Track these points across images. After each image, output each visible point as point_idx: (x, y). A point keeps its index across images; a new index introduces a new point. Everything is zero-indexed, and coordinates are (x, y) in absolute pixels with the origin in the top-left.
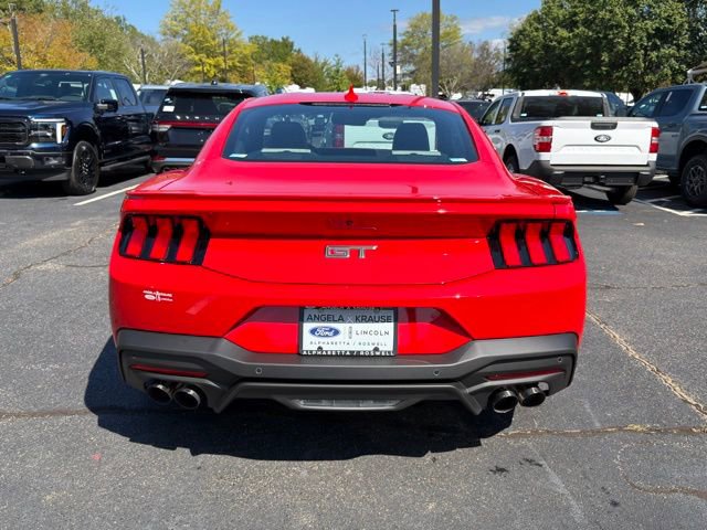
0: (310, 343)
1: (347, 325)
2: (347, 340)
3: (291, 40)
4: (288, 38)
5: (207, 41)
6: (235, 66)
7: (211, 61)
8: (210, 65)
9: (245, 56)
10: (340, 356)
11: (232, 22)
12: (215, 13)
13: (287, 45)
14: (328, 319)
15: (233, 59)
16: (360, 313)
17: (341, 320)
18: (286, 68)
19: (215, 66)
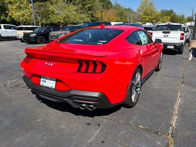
0: (42, 83)
1: (48, 80)
2: (47, 84)
3: (173, 10)
4: (172, 10)
5: (148, 12)
6: (154, 18)
7: (148, 17)
8: (148, 18)
9: (157, 15)
10: (45, 87)
11: (155, 7)
12: (151, 5)
13: (172, 11)
14: (45, 79)
15: (154, 16)
16: (50, 78)
17: (47, 79)
18: (169, 18)
19: (149, 18)
